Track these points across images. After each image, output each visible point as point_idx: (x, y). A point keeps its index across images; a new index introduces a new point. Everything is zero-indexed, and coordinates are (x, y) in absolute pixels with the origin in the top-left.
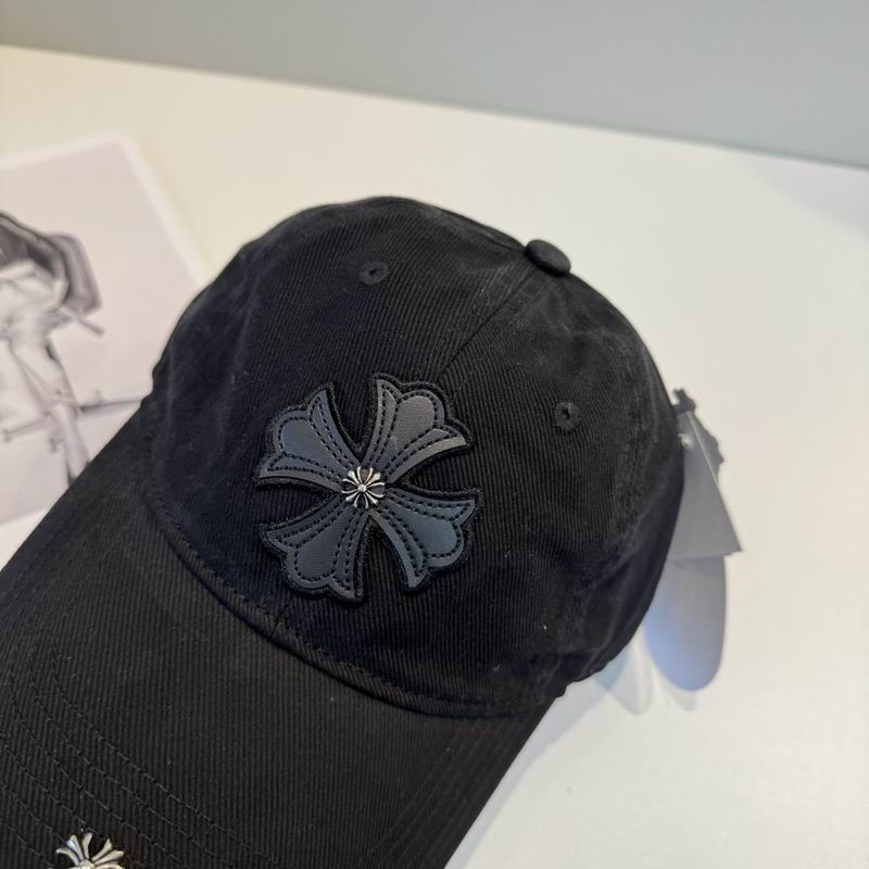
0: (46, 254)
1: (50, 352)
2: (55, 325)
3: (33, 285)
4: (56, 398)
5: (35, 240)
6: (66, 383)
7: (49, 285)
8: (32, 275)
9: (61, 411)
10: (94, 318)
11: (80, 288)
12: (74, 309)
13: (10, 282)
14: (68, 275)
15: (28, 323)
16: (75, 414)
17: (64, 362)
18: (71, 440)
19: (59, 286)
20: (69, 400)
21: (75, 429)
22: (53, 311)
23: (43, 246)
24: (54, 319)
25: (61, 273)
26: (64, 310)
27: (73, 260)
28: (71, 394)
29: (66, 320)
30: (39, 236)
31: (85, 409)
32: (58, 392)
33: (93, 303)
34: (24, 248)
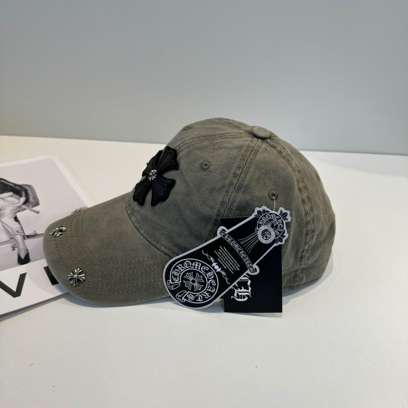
0: (18, 190)
1: (16, 219)
2: (19, 211)
3: (12, 199)
4: (17, 233)
5: (14, 186)
6: (22, 228)
7: (19, 199)
8: (12, 196)
9: (19, 238)
10: (36, 208)
11: (31, 200)
12: (28, 206)
13: (2, 198)
14: (27, 196)
15: (8, 211)
16: (24, 239)
17: (21, 222)
18: (21, 246)
19: (23, 199)
20: (22, 234)
21: (24, 243)
22: (20, 206)
23: (17, 187)
24: (18, 209)
25: (24, 196)
26: (24, 206)
27: (29, 191)
28: (24, 232)
29: (25, 209)
30: (16, 185)
31: (28, 237)
32: (18, 232)
33: (37, 204)
34: (9, 188)
